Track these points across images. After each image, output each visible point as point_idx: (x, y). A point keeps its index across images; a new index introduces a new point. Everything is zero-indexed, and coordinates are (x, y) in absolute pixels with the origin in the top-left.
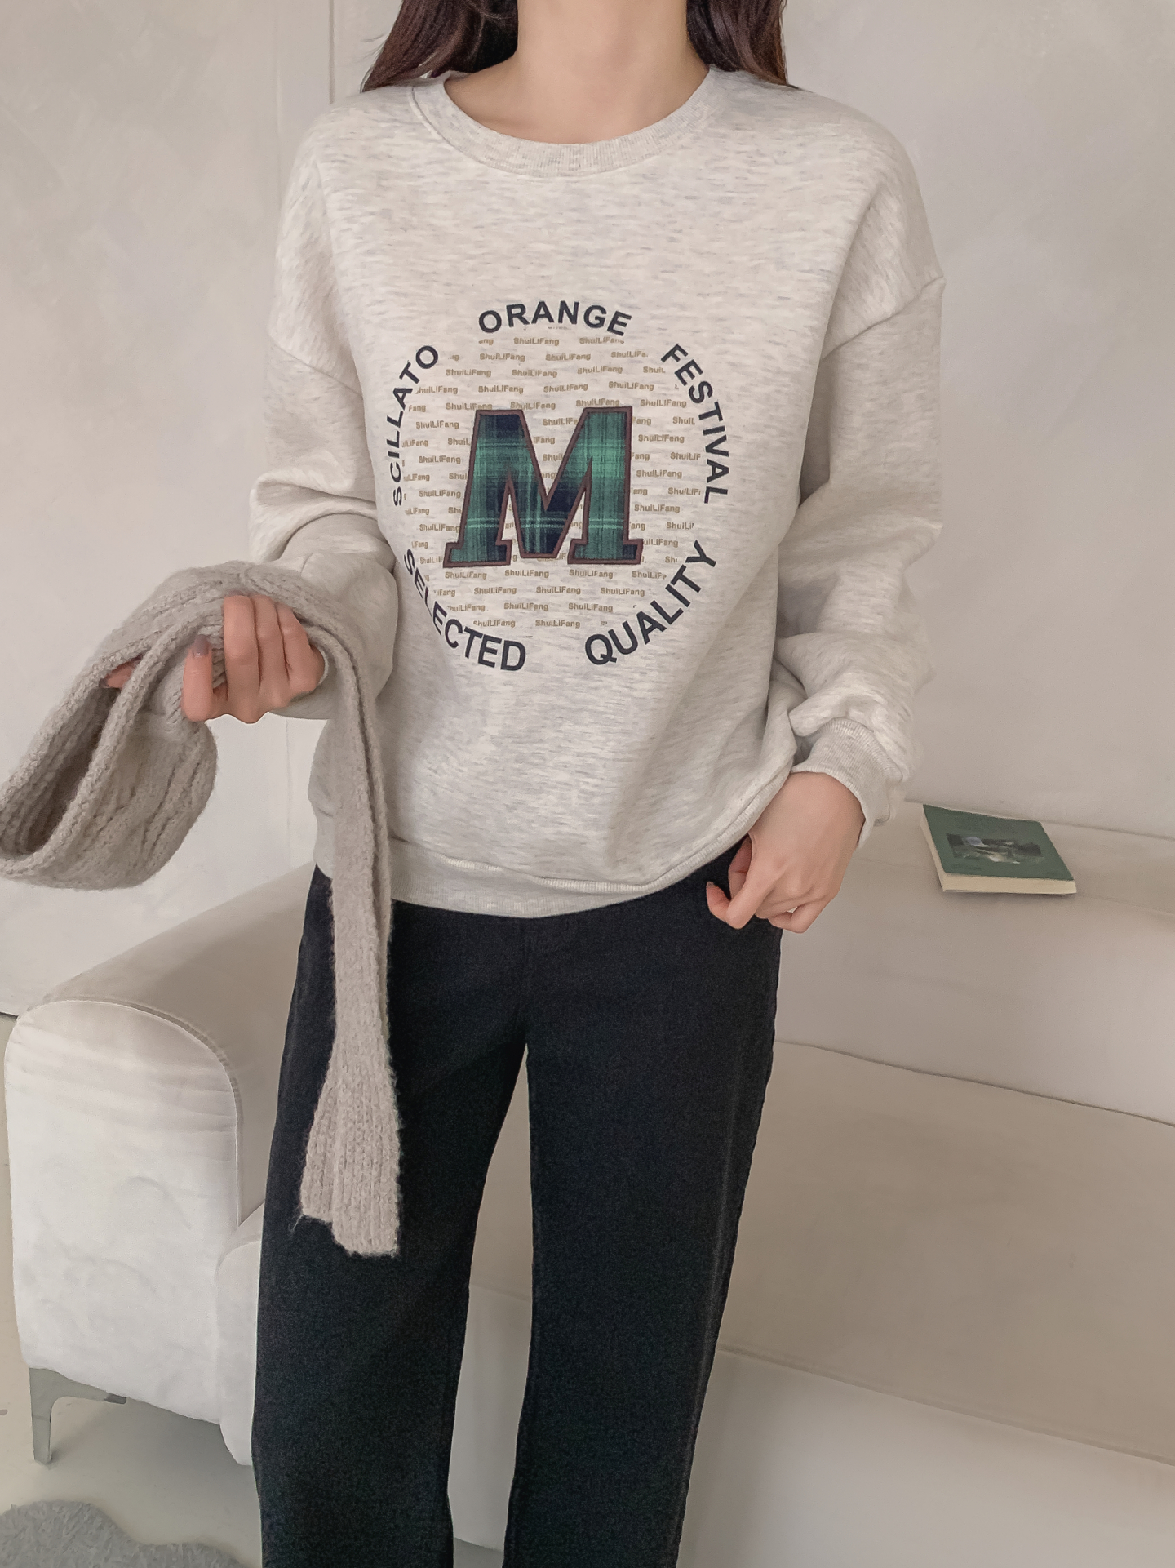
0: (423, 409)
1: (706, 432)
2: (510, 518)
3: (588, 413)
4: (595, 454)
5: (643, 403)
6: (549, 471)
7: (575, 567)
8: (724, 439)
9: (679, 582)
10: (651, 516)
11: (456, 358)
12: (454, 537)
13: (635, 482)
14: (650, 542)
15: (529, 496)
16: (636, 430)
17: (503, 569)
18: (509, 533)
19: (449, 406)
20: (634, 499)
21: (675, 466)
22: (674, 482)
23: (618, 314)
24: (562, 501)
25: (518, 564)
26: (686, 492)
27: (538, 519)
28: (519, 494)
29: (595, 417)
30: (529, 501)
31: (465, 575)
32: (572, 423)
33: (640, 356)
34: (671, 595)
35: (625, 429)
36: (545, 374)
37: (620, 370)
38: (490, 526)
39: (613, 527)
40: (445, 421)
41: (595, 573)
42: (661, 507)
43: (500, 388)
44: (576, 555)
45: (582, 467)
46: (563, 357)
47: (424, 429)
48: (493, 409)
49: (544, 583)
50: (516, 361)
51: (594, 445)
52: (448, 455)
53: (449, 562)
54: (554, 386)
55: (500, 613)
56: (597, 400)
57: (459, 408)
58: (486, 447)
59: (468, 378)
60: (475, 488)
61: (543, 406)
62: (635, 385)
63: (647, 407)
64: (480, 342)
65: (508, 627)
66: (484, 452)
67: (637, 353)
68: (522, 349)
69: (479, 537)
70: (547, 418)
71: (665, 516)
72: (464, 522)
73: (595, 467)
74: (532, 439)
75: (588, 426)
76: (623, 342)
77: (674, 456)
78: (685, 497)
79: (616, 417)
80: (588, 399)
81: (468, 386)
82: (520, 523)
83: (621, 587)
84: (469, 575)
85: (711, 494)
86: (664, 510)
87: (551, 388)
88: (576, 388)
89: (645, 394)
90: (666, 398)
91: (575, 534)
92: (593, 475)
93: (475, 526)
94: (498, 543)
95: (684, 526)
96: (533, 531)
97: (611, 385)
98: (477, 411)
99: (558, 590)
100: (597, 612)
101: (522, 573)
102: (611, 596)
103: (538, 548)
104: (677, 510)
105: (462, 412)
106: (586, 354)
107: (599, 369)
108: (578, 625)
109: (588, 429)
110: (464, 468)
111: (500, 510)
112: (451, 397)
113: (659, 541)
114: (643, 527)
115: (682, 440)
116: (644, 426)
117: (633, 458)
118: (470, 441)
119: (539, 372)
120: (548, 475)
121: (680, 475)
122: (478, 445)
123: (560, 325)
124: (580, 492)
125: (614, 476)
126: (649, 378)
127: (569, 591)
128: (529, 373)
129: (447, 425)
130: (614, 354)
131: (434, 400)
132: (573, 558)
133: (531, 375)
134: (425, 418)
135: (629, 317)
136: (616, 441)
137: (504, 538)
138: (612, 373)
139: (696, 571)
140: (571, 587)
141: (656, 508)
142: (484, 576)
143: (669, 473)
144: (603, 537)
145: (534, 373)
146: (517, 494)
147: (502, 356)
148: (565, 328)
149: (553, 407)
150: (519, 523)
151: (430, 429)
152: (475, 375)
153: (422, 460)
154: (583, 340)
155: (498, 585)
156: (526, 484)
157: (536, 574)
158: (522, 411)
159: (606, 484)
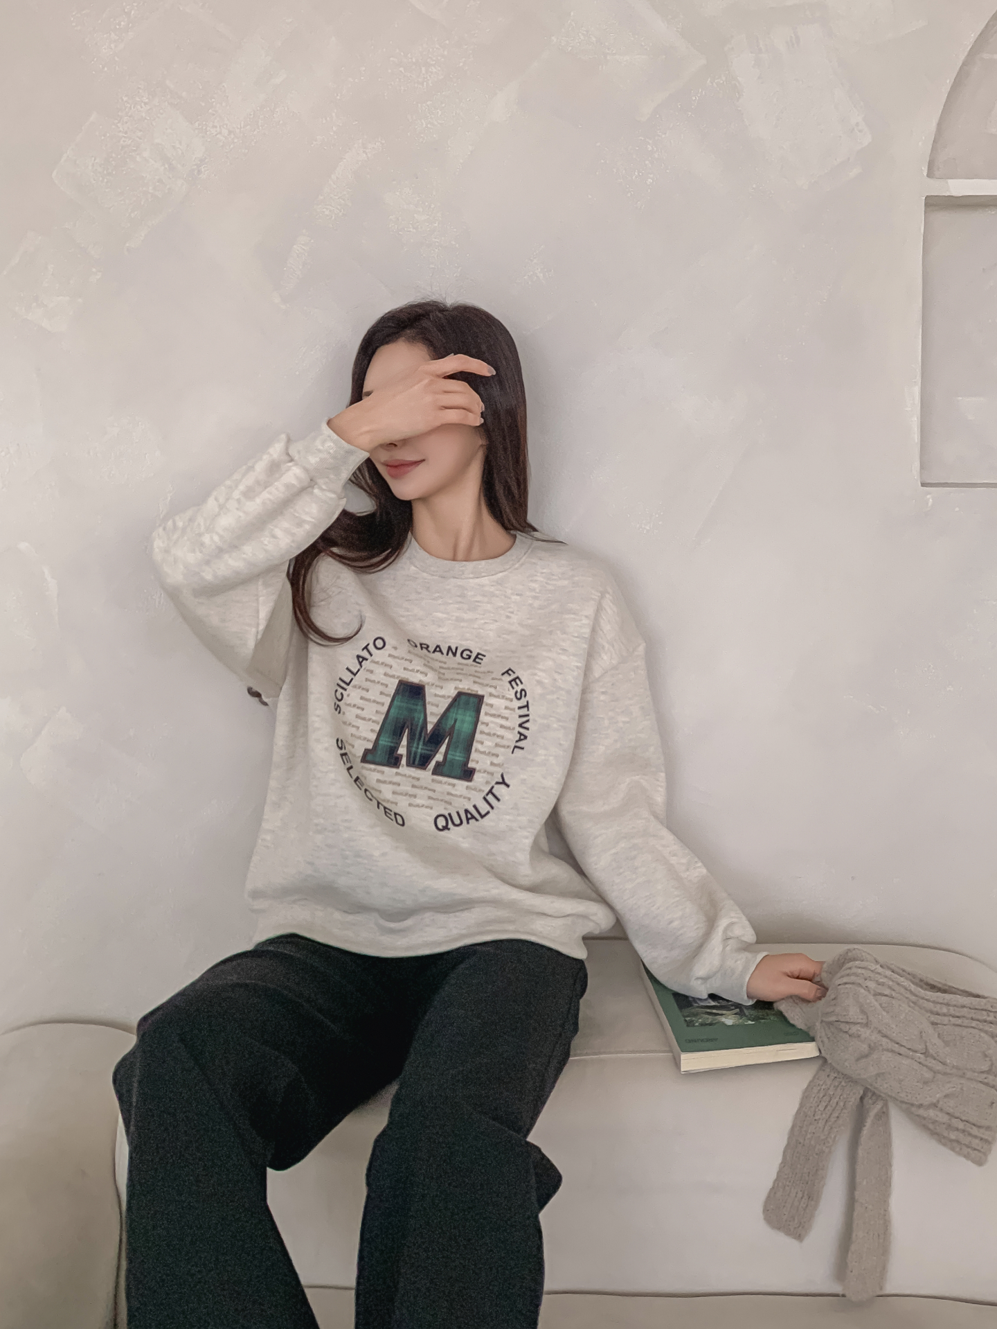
4: (459, 717)
6: (432, 721)
12: (370, 746)
13: (478, 736)
16: (484, 709)
18: (402, 750)
21: (501, 732)
22: (498, 740)
24: (435, 739)
25: (404, 769)
26: (504, 747)
27: (420, 747)
29: (463, 697)
49: (416, 783)
63: (492, 698)
66: (399, 704)
78: (502, 750)
96: (416, 753)
103: (417, 762)
104: (497, 756)
108: (431, 808)
114: (477, 762)
132: (434, 773)
139: (500, 790)
146: (411, 729)
153: (362, 698)
156: (417, 725)
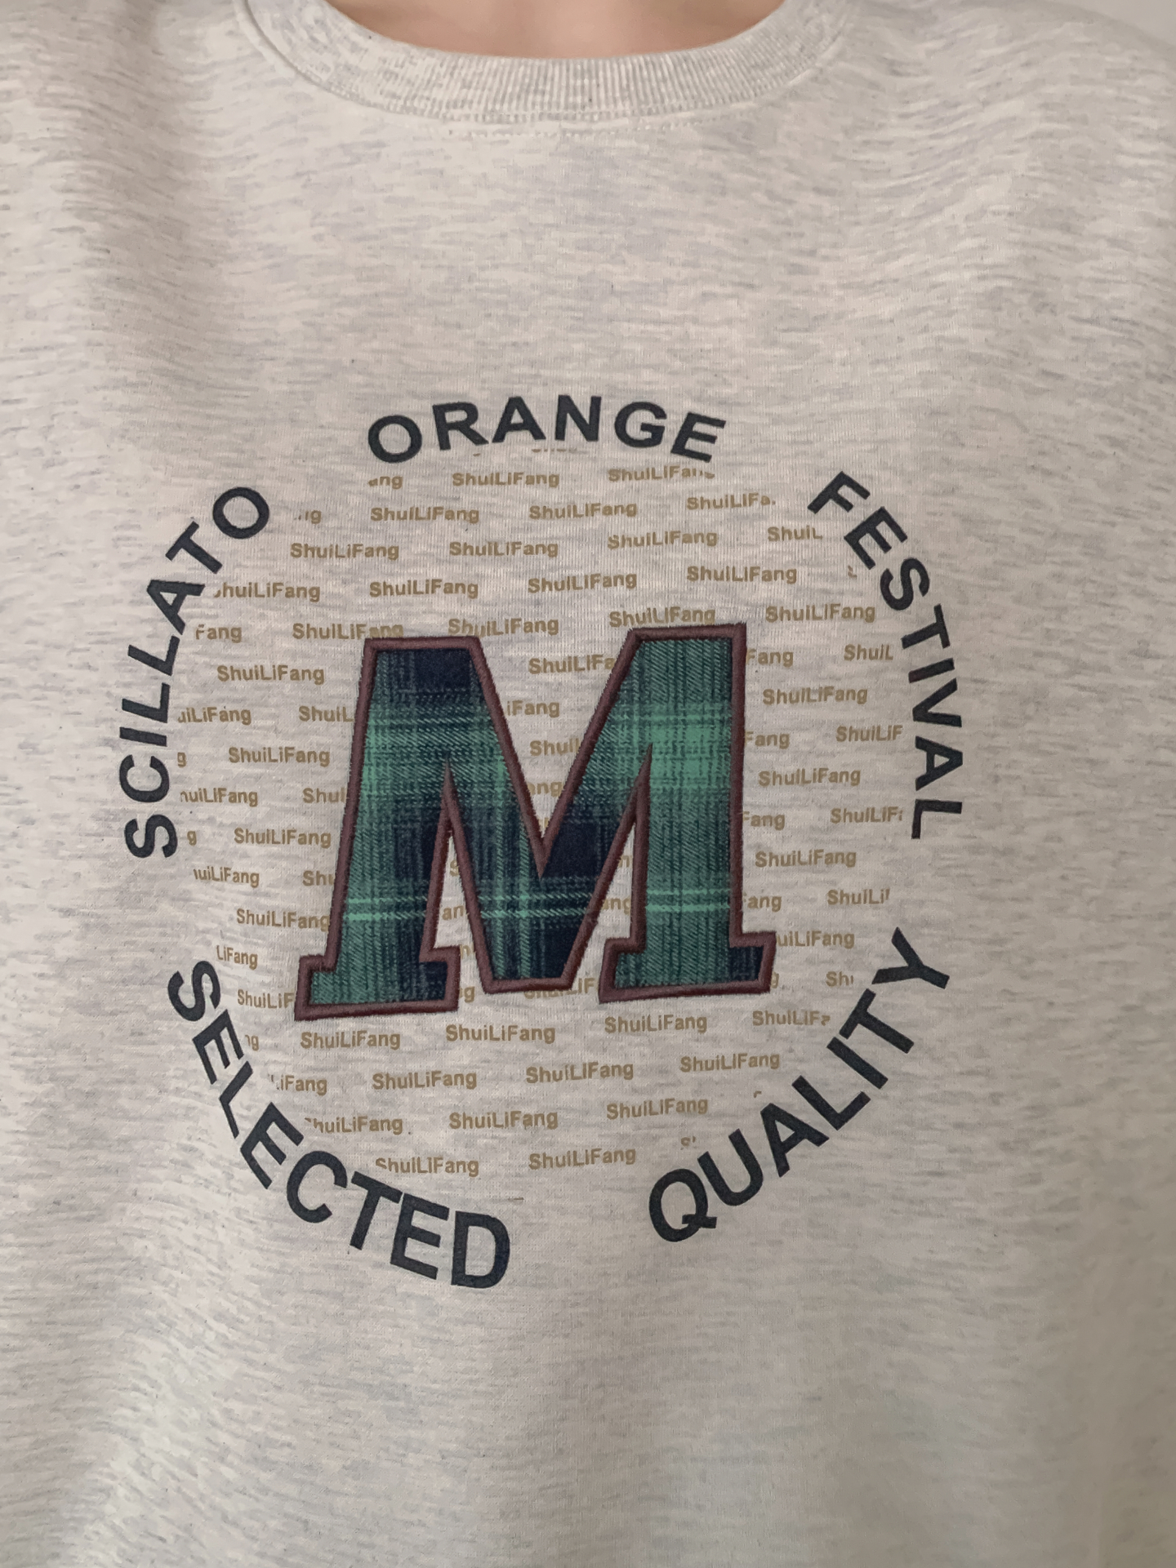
0: (234, 635)
1: (916, 676)
2: (453, 894)
3: (639, 641)
5: (774, 614)
7: (617, 1009)
8: (951, 687)
9: (860, 1029)
10: (796, 876)
11: (315, 517)
14: (792, 940)
15: (498, 841)
17: (438, 1022)
19: (299, 632)
20: (752, 836)
23: (692, 418)
28: (476, 836)
30: (499, 851)
31: (348, 1039)
32: (601, 666)
33: (757, 505)
34: (839, 1062)
35: (730, 676)
36: (530, 550)
37: (712, 540)
38: (405, 916)
39: (703, 908)
40: (292, 665)
41: (665, 1022)
42: (817, 854)
43: (421, 588)
44: (620, 979)
45: (626, 767)
46: (571, 511)
47: (239, 684)
48: (406, 635)
50: (458, 524)
51: (656, 718)
52: (300, 745)
53: (308, 1006)
54: (553, 577)
55: (440, 1139)
56: (661, 608)
57: (324, 635)
58: (391, 727)
59: (345, 564)
60: (363, 825)
61: (528, 627)
62: (752, 573)
64: (372, 483)
65: (461, 1177)
67: (749, 499)
68: (469, 498)
69: (378, 944)
70: (540, 656)
71: (822, 877)
72: (339, 909)
73: (657, 769)
74: (504, 705)
75: (641, 672)
76: (710, 476)
77: (842, 734)
79: (708, 649)
80: (636, 608)
81: (344, 582)
82: (480, 907)
83: (728, 1051)
84: (358, 1038)
85: (926, 816)
86: (822, 861)
87: (545, 583)
88: (608, 582)
89: (777, 592)
90: (827, 600)
91: (615, 928)
92: (654, 786)
93: (368, 917)
94: (424, 956)
95: (866, 898)
97: (694, 574)
98: (367, 641)
99: (578, 1072)
100: (672, 1118)
101: (488, 1034)
102: (705, 1075)
105: (332, 646)
106: (625, 504)
107: (660, 537)
109: (642, 682)
110: (337, 775)
111: (427, 875)
112: (305, 610)
113: (813, 936)
115: (861, 697)
116: (774, 669)
117: (749, 745)
118: (351, 711)
119: (515, 546)
120: (544, 787)
121: (855, 779)
122: (372, 722)
123: (560, 444)
124: (622, 825)
125: (704, 787)
126: (781, 554)
127: (606, 1072)
128: (491, 549)
129: (295, 676)
130: (693, 503)
131: (262, 616)
133: (496, 553)
134: (242, 656)
135: (720, 424)
136: (708, 707)
137: (441, 941)
138: (692, 546)
140: (611, 1061)
141: (805, 857)
142: (395, 1041)
143: (834, 774)
144: (684, 933)
145: (502, 549)
147: (423, 514)
148: (573, 451)
149: (553, 628)
150: (475, 905)
151: (254, 682)
152: (361, 557)
154: (615, 475)
155: (431, 1065)
157: (525, 1036)
158: (476, 640)
159: (687, 803)
